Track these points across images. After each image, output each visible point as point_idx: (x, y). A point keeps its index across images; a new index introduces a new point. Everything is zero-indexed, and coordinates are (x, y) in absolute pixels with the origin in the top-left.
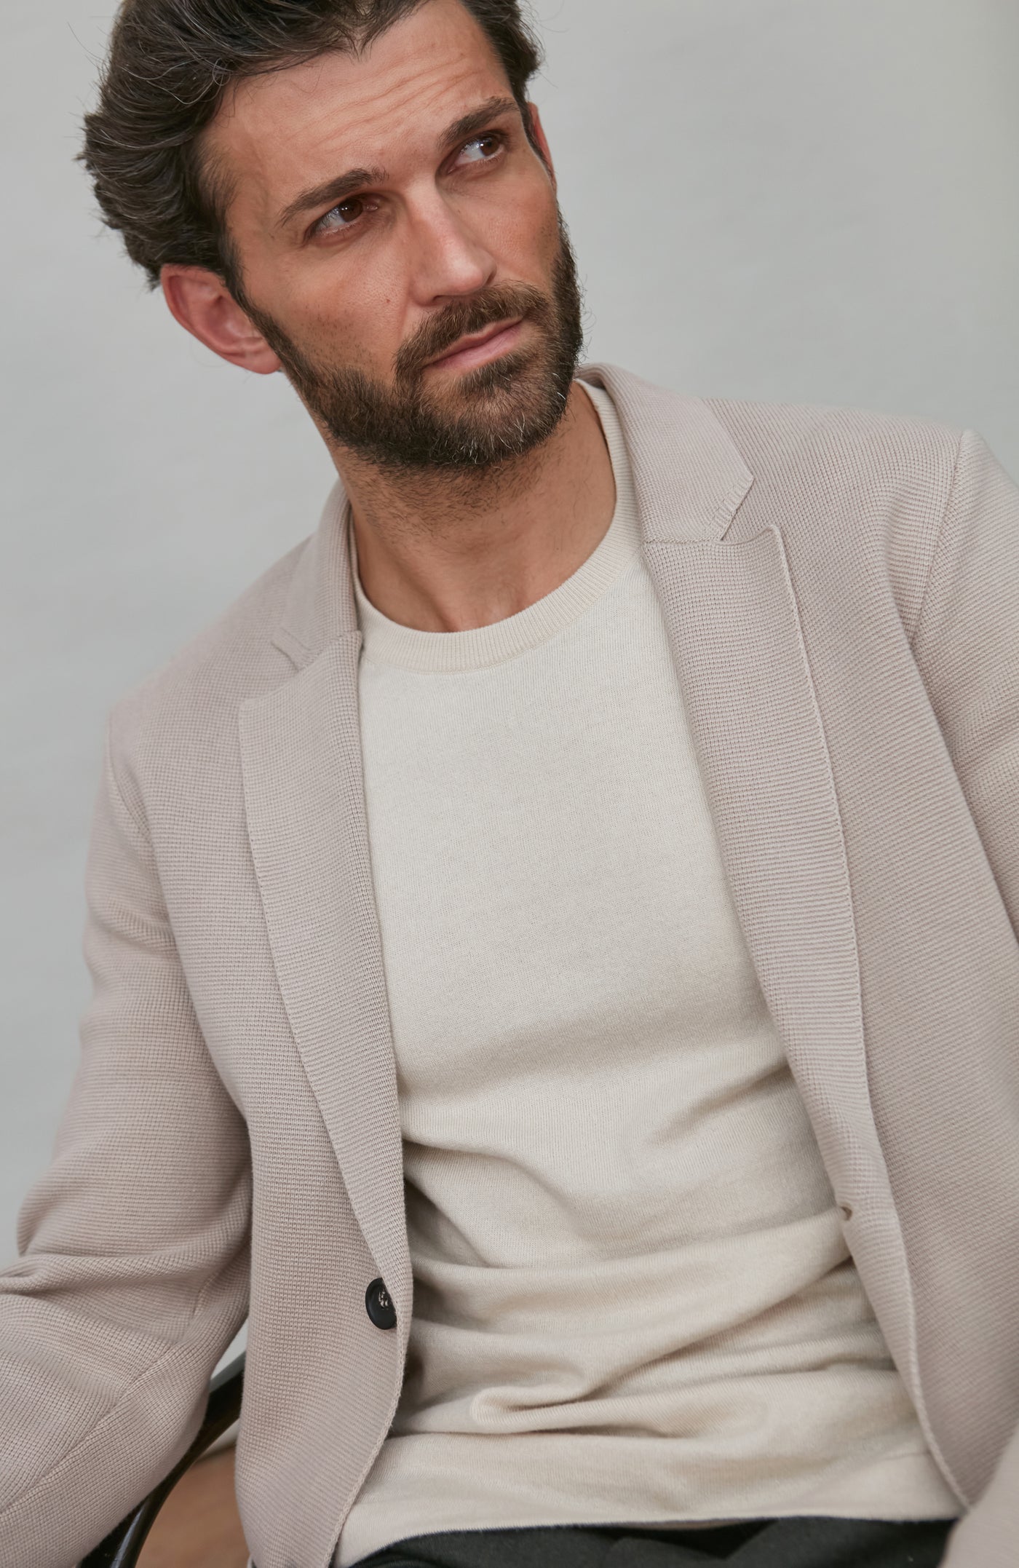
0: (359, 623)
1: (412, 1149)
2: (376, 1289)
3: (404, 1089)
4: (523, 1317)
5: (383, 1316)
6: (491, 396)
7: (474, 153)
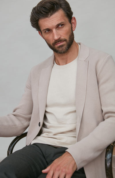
0: (54, 63)
1: (46, 112)
2: (40, 123)
3: (46, 106)
4: (51, 128)
5: (39, 125)
6: (60, 48)
7: (60, 26)
